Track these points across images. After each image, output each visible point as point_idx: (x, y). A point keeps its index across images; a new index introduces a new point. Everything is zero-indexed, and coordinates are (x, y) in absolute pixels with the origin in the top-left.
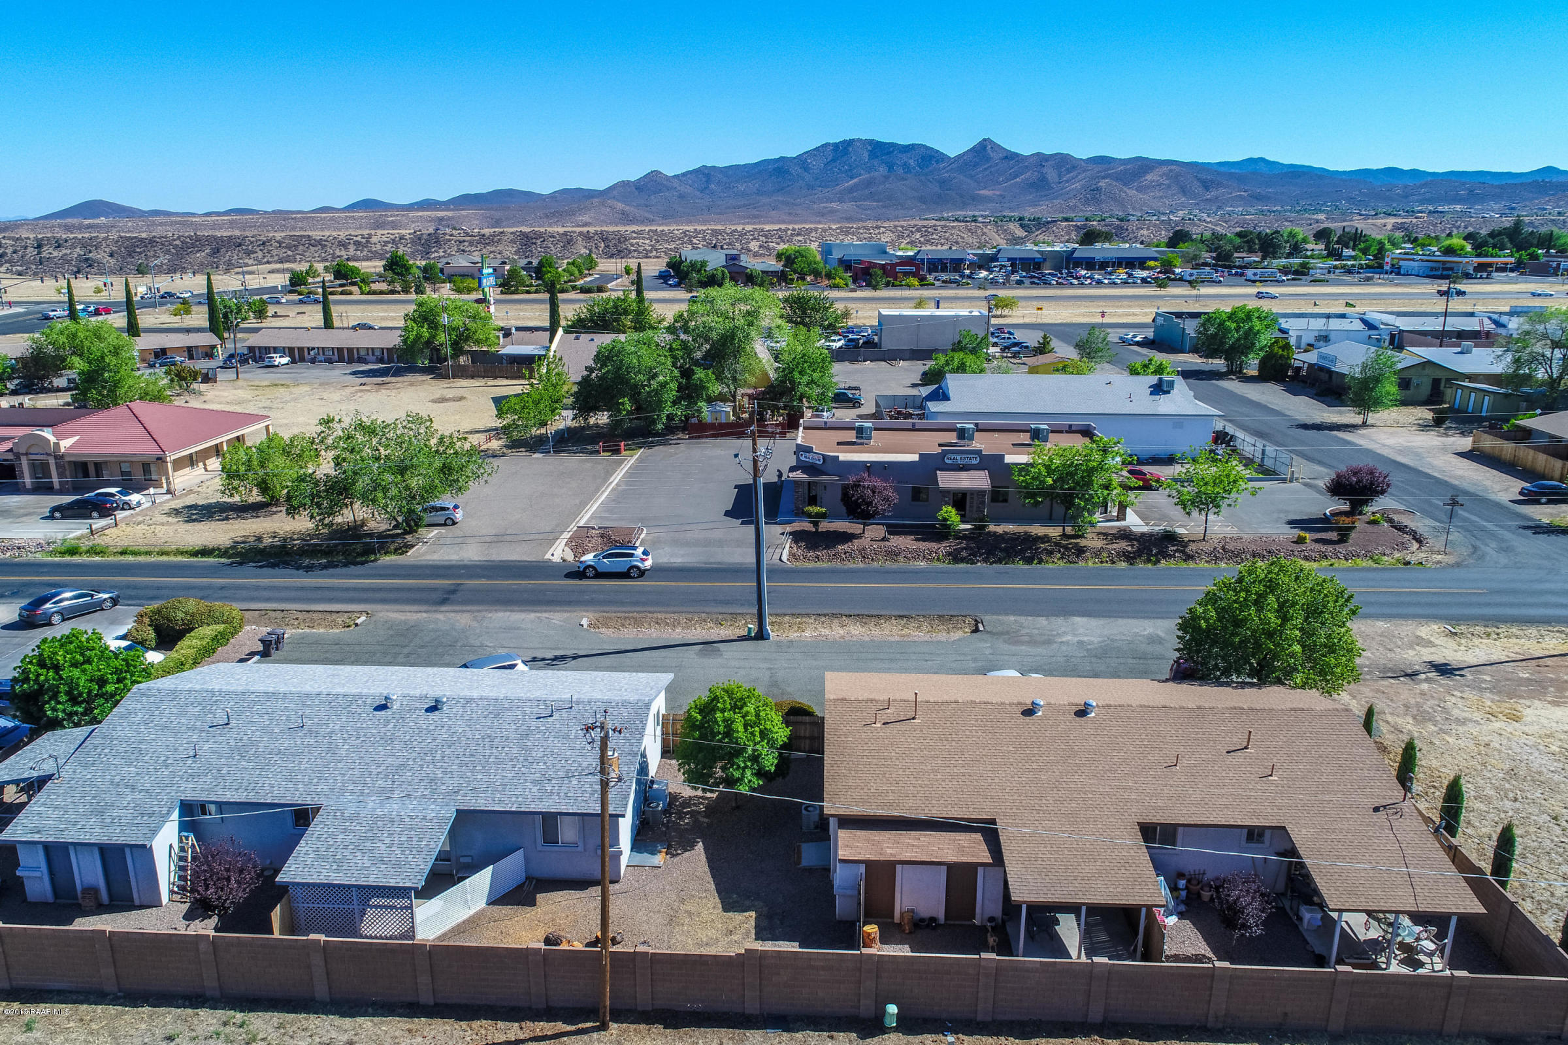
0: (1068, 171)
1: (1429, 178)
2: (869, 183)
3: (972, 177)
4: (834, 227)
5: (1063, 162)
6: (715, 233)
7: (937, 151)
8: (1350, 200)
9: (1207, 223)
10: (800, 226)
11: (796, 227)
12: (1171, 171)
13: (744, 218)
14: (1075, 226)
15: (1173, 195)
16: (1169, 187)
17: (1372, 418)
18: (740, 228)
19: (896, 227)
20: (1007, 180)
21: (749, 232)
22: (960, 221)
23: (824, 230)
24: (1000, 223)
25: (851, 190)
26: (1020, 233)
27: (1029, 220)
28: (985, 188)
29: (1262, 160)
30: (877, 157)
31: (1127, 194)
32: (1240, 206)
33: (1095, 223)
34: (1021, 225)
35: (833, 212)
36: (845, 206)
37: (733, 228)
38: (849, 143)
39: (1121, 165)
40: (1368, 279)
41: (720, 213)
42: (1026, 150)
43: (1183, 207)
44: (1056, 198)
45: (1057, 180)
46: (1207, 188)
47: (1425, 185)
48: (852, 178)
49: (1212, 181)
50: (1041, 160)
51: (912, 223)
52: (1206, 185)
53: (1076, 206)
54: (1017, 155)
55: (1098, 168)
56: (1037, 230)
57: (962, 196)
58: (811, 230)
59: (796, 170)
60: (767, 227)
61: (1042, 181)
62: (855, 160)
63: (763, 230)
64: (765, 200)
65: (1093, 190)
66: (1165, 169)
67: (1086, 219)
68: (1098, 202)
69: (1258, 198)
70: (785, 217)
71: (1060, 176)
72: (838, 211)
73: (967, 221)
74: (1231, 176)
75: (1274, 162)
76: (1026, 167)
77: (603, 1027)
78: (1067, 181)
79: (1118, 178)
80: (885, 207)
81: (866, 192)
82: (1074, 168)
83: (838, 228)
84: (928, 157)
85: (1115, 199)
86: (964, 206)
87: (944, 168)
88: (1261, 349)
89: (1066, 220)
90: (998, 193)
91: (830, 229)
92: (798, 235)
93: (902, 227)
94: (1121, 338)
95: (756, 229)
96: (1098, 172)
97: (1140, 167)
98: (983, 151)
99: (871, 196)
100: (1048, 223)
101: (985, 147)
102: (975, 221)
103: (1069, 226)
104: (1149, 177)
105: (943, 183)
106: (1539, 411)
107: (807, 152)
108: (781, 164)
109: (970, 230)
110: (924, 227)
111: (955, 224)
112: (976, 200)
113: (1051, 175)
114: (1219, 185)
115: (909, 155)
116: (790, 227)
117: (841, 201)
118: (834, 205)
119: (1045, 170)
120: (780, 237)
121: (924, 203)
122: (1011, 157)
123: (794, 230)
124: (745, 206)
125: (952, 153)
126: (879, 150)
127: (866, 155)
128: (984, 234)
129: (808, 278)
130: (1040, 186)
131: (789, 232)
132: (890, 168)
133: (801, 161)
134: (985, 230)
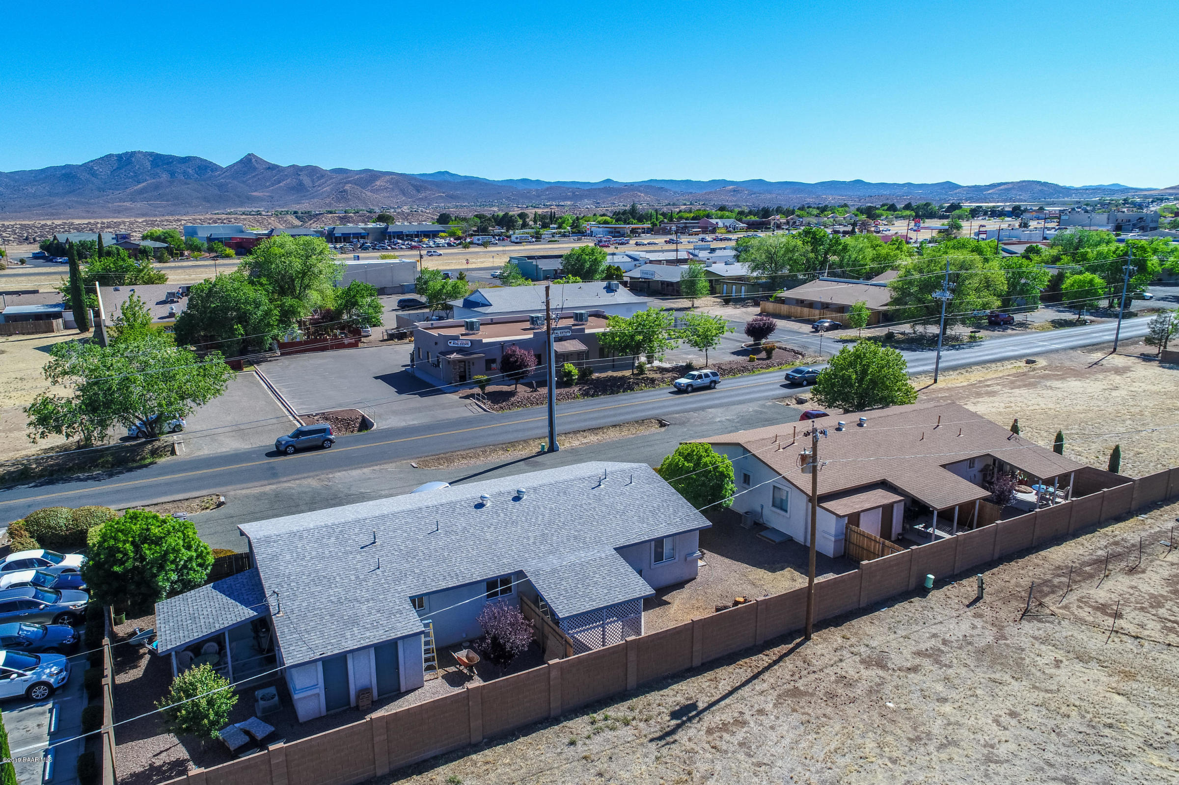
0: (319, 179)
1: (547, 186)
2: (157, 187)
3: (244, 182)
4: (140, 220)
5: (313, 171)
6: (23, 227)
7: (211, 163)
8: (508, 198)
9: (427, 213)
10: (110, 220)
11: (105, 221)
12: (392, 179)
13: (42, 215)
14: (338, 217)
15: (397, 195)
16: (393, 190)
17: (697, 302)
18: (49, 223)
19: (194, 219)
20: (273, 185)
21: (59, 225)
22: (247, 215)
23: (131, 223)
24: (280, 216)
25: (141, 192)
26: (297, 223)
27: (302, 213)
28: (256, 191)
29: (447, 172)
30: (158, 166)
31: (366, 195)
32: (442, 203)
33: (351, 214)
34: (297, 217)
35: (127, 209)
36: (138, 205)
37: (43, 222)
38: (133, 154)
39: (357, 174)
40: (579, 239)
41: (16, 212)
42: (284, 163)
43: (406, 204)
44: (313, 198)
45: (311, 185)
46: (418, 191)
47: (547, 189)
48: (139, 182)
49: (421, 186)
50: (296, 170)
51: (208, 216)
52: (418, 189)
53: (331, 204)
54: (278, 166)
55: (340, 177)
56: (310, 220)
57: (239, 197)
58: (120, 224)
59: (84, 176)
60: (77, 222)
61: (300, 185)
62: (139, 168)
63: (72, 224)
64: (58, 200)
65: (342, 192)
66: (387, 177)
67: (345, 212)
68: (347, 200)
69: (452, 197)
70: (84, 215)
71: (313, 181)
72: (133, 208)
73: (253, 215)
74: (432, 183)
75: (454, 174)
76: (286, 175)
77: (808, 638)
78: (319, 186)
79: (356, 183)
80: (174, 205)
81: (156, 193)
82: (322, 176)
83: (142, 222)
84: (203, 168)
85: (358, 198)
86: (242, 204)
87: (219, 175)
88: (603, 272)
89: (331, 213)
90: (267, 194)
91: (137, 222)
92: (108, 227)
93: (200, 220)
94: (492, 275)
95: (65, 223)
96: (341, 179)
97: (369, 177)
98: (249, 163)
99: (160, 197)
100: (317, 215)
101: (251, 160)
102: (260, 214)
103: (334, 217)
104: (378, 183)
105: (220, 186)
106: (785, 289)
107: (92, 161)
108: (68, 171)
109: (258, 221)
110: (219, 219)
111: (244, 217)
112: (250, 200)
113: (306, 181)
114: (426, 189)
115: (187, 165)
116: (99, 221)
117: (133, 200)
118: (128, 204)
119: (301, 178)
120: (91, 230)
121: (208, 201)
122: (272, 168)
123: (103, 223)
124: (40, 205)
125: (224, 165)
126: (159, 161)
127: (148, 165)
128: (269, 224)
129: (186, 253)
130: (299, 189)
131: (99, 225)
132: (172, 174)
133: (88, 167)
134: (270, 221)
